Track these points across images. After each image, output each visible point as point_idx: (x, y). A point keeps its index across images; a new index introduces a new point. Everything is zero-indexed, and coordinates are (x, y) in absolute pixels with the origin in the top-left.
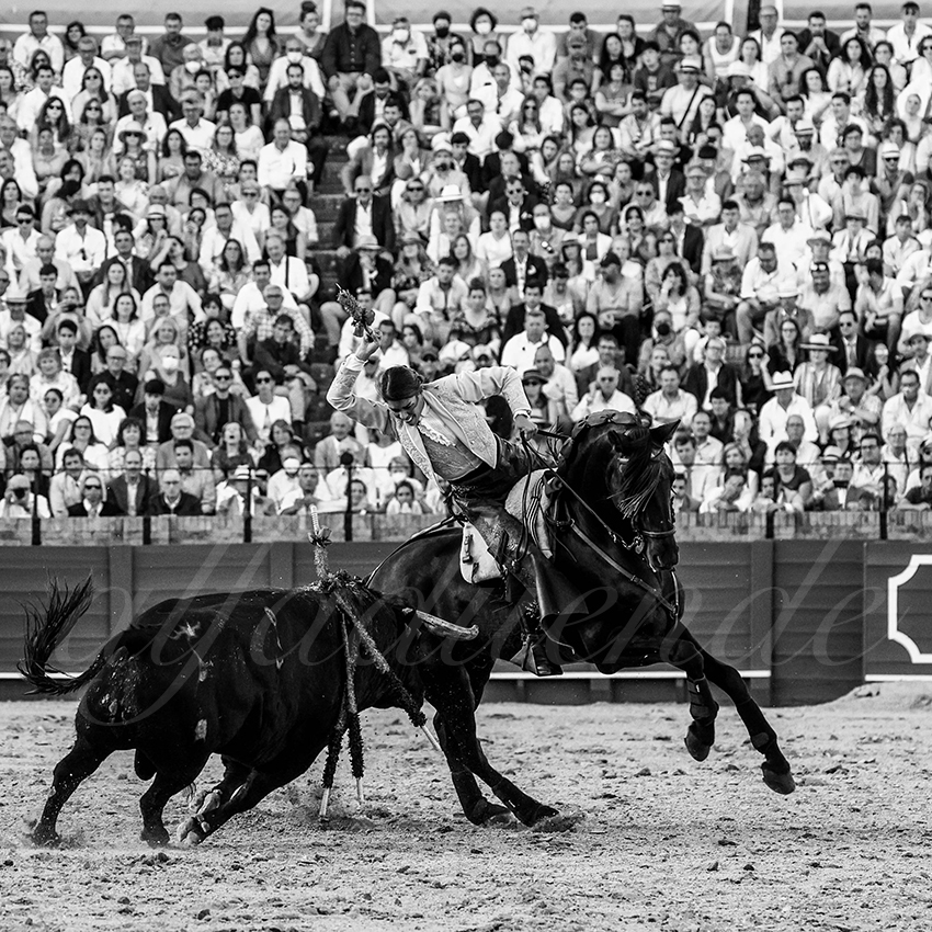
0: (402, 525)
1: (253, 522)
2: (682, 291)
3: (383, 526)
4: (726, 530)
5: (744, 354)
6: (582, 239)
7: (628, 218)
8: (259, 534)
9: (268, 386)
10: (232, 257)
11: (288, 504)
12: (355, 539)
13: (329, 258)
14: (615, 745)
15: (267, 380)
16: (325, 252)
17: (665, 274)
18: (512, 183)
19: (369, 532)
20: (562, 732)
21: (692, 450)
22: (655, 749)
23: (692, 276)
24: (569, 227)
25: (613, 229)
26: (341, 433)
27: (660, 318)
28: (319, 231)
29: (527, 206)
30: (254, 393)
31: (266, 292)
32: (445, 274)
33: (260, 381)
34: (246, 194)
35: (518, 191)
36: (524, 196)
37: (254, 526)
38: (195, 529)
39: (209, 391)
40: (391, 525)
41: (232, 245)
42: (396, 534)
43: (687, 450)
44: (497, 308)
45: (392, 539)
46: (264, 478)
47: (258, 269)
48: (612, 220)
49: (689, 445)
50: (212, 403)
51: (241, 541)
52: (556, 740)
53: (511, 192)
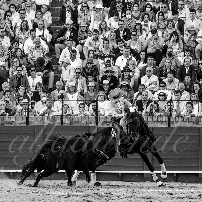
0: (80, 120)
1: (29, 118)
2: (177, 41)
3: (74, 120)
4: (191, 123)
5: (197, 63)
6: (143, 23)
7: (159, 15)
8: (31, 122)
9: (35, 72)
10: (24, 27)
11: (41, 112)
12: (64, 125)
13: (56, 29)
14: (155, 196)
15: (34, 71)
16: (54, 27)
17: (171, 35)
18: (119, 3)
19: (69, 122)
20: (135, 191)
21: (180, 95)
22: (168, 197)
23: (181, 36)
24: (138, 19)
25: (153, 20)
26: (59, 89)
27: (169, 50)
28: (53, 19)
29: (124, 11)
30: (29, 75)
31: (35, 41)
32: (95, 35)
33: (32, 71)
34: (28, 6)
35: (121, 6)
36: (123, 8)
37: (30, 120)
38: (10, 121)
39: (15, 73)
40: (76, 120)
41: (24, 22)
42: (78, 123)
43: (178, 95)
44: (113, 46)
45: (77, 125)
46: (33, 103)
47: (32, 33)
48: (153, 17)
49: (179, 94)
50: (15, 78)
51: (25, 125)
52: (134, 194)
53: (118, 6)
